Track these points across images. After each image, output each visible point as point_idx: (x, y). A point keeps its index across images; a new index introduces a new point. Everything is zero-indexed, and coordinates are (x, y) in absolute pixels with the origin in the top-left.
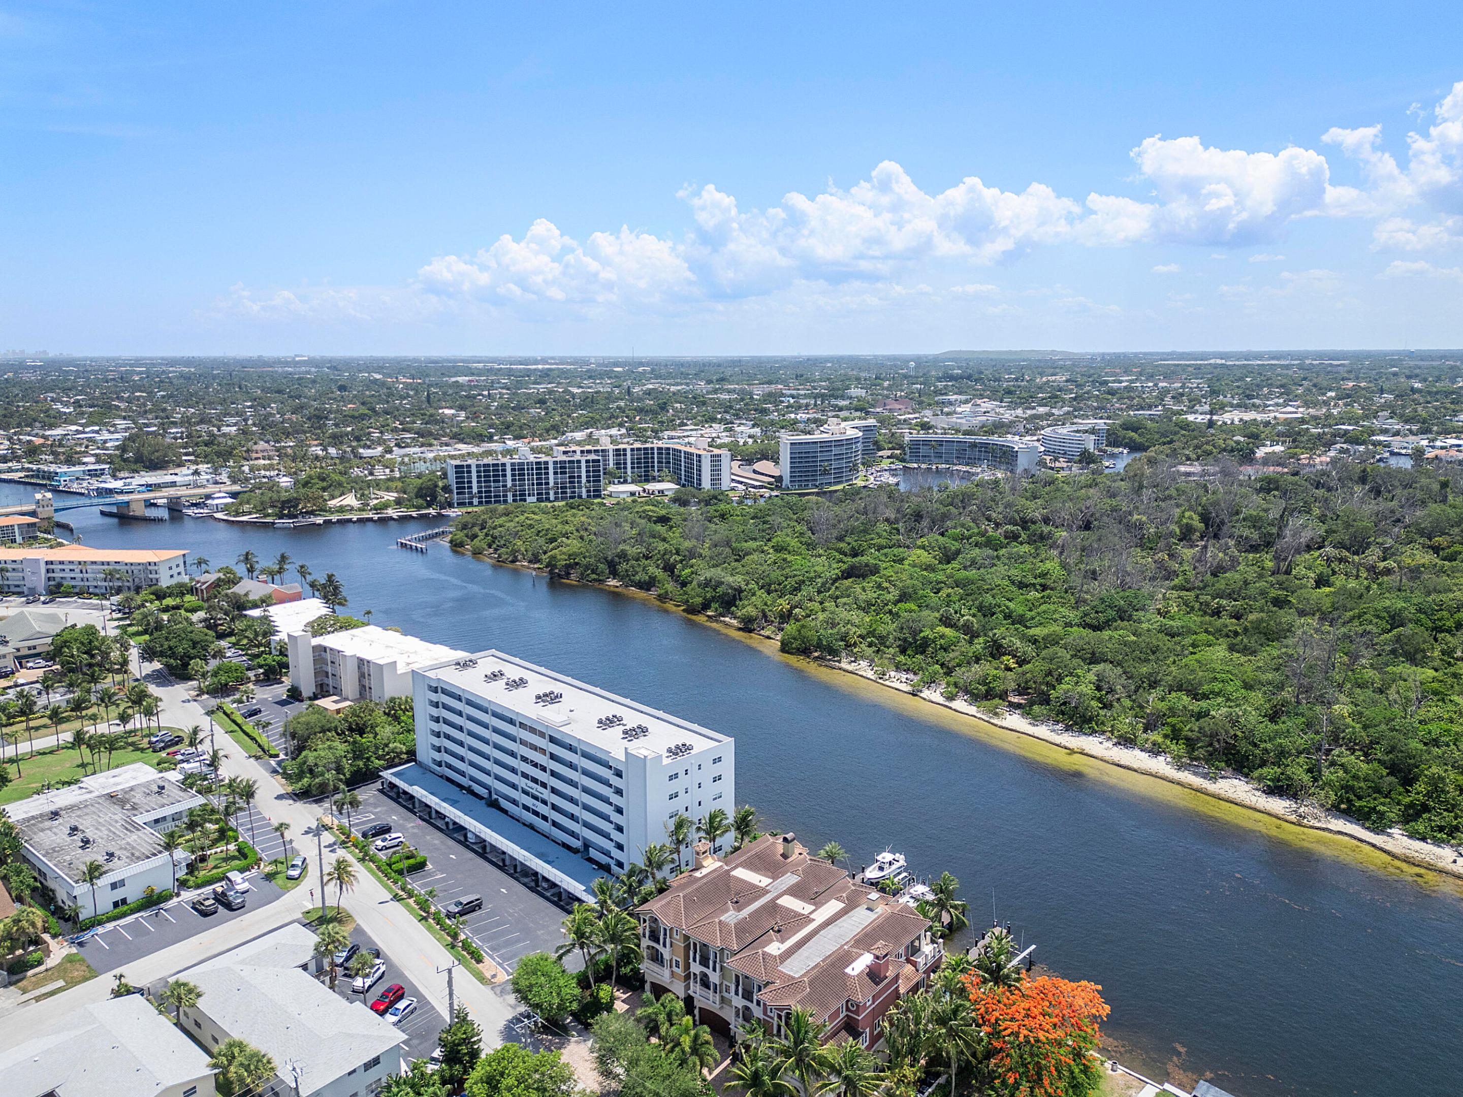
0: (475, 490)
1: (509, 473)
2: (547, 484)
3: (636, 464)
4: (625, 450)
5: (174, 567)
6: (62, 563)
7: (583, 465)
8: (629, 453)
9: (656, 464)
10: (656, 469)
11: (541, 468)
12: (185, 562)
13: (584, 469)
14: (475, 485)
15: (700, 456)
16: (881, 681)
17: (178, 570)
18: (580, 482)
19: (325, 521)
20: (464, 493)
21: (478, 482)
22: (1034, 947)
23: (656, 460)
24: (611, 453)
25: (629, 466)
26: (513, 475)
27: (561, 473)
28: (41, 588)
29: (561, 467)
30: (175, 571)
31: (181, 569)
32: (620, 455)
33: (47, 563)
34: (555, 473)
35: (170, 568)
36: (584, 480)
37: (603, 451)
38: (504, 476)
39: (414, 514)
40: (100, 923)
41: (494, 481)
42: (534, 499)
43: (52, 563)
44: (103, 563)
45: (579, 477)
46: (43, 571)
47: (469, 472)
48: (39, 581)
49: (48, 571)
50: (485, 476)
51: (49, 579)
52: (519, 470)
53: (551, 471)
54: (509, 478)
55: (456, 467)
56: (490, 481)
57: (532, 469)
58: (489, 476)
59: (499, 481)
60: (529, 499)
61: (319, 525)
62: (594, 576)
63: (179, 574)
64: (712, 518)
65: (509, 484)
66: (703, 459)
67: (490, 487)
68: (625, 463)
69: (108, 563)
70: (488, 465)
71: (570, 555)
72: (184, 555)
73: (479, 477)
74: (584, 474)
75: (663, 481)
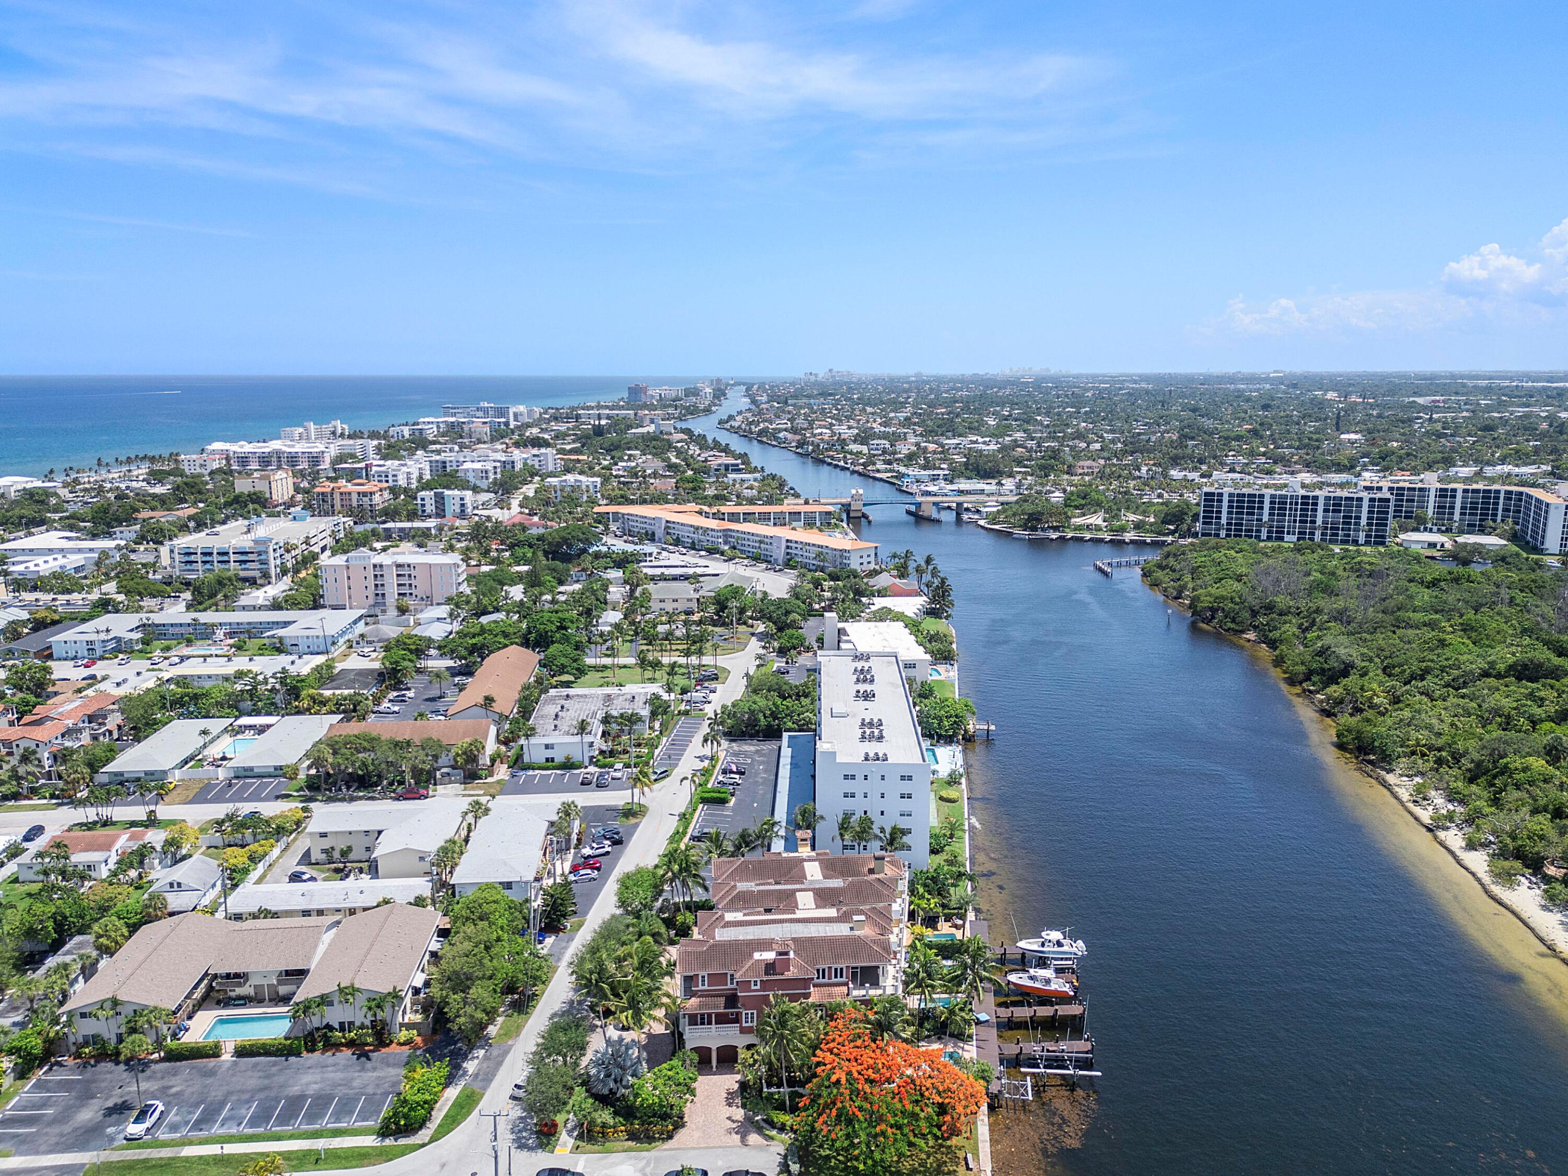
0: (1224, 521)
1: (1267, 506)
2: (1314, 522)
3: (1470, 508)
4: (1454, 490)
5: (865, 556)
6: (796, 542)
7: (1366, 504)
8: (1459, 495)
9: (1500, 512)
10: (1499, 518)
11: (1308, 503)
12: (876, 554)
13: (1365, 509)
14: (1224, 516)
15: (1548, 505)
16: (1410, 805)
17: (869, 559)
18: (1358, 524)
19: (1060, 537)
20: (1211, 523)
21: (1229, 513)
22: (1099, 1074)
23: (1501, 507)
24: (1432, 494)
25: (1457, 511)
26: (1272, 508)
27: (1334, 511)
28: (780, 562)
29: (1335, 505)
30: (865, 560)
31: (872, 559)
32: (1446, 496)
33: (788, 541)
34: (1326, 511)
35: (861, 557)
36: (1364, 521)
37: (1421, 489)
38: (1261, 508)
39: (1148, 540)
40: (533, 769)
41: (1248, 514)
42: (1294, 538)
43: (791, 541)
44: (819, 546)
45: (1359, 518)
46: (783, 546)
47: (1220, 501)
48: (779, 554)
49: (788, 547)
50: (1237, 507)
51: (788, 554)
52: (1280, 504)
53: (1320, 508)
54: (1266, 511)
55: (1206, 494)
56: (1242, 513)
57: (1297, 504)
58: (1243, 507)
59: (1253, 514)
60: (1287, 537)
61: (1052, 540)
62: (1233, 626)
63: (869, 563)
64: (1439, 580)
65: (1265, 518)
66: (1552, 511)
67: (1242, 519)
68: (1452, 508)
69: (822, 547)
70: (1244, 495)
71: (1217, 598)
72: (876, 548)
73: (1230, 507)
74: (1364, 515)
75: (1490, 534)
